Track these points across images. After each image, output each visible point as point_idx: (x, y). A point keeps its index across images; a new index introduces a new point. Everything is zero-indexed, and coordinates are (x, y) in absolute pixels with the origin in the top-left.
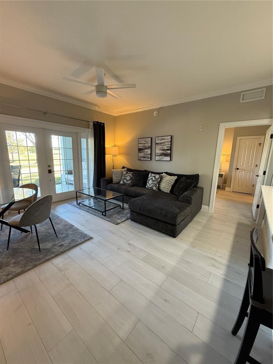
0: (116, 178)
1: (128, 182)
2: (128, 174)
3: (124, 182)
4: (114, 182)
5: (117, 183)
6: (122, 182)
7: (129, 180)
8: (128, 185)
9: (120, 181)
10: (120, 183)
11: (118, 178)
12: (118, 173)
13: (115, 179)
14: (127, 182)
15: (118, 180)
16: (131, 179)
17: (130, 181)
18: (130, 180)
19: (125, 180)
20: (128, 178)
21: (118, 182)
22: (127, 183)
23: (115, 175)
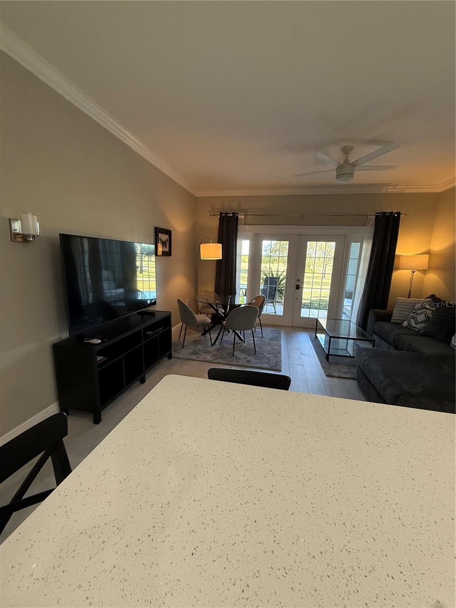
0: (398, 313)
1: (417, 326)
2: (424, 310)
3: (409, 324)
4: (392, 321)
5: (397, 323)
6: (405, 324)
7: (421, 323)
8: (416, 331)
9: (404, 321)
10: (402, 324)
11: (403, 314)
12: (405, 305)
13: (396, 317)
14: (415, 326)
15: (401, 318)
16: (428, 320)
17: (423, 325)
18: (425, 323)
19: (412, 321)
20: (421, 318)
21: (399, 322)
22: (415, 328)
23: (399, 308)
